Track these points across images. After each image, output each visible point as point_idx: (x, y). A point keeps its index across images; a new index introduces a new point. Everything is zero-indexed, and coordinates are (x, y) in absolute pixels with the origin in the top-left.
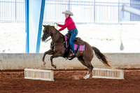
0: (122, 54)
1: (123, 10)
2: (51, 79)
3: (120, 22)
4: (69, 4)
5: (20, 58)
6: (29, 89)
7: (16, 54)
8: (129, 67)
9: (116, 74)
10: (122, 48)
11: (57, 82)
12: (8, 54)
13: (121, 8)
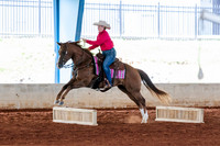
0: (200, 84)
1: (202, 18)
2: (93, 122)
3: (198, 37)
4: (120, 10)
5: (46, 90)
6: (60, 137)
7: (41, 85)
8: (212, 105)
9: (192, 115)
10: (201, 75)
11: (102, 127)
12: (29, 85)
13: (199, 15)
